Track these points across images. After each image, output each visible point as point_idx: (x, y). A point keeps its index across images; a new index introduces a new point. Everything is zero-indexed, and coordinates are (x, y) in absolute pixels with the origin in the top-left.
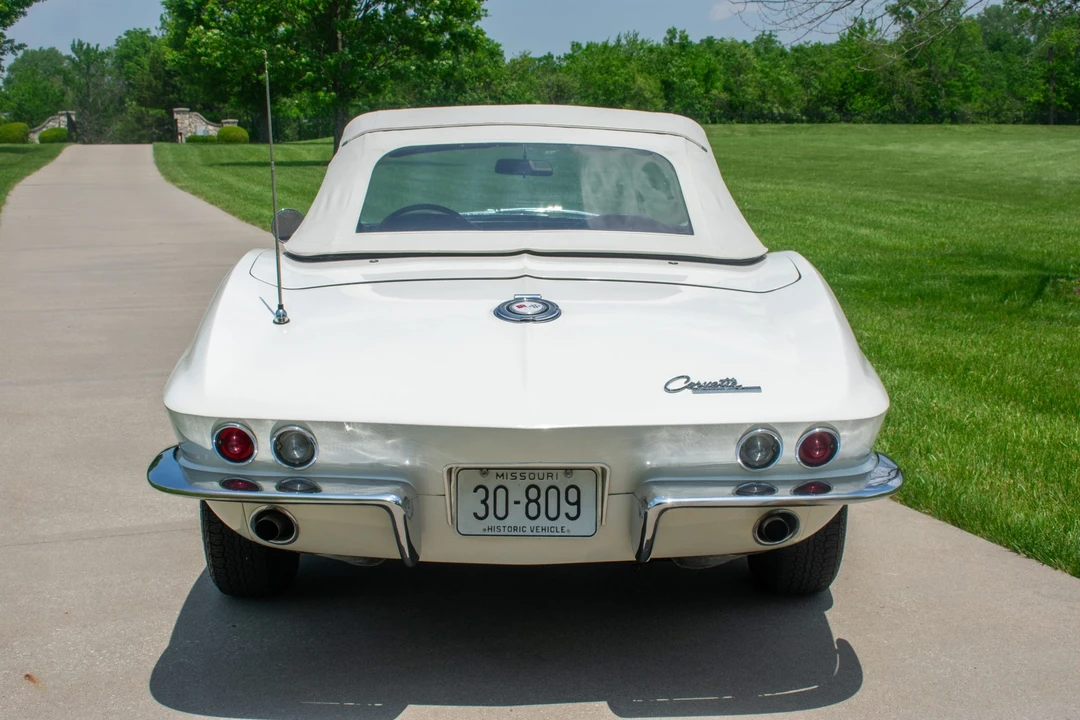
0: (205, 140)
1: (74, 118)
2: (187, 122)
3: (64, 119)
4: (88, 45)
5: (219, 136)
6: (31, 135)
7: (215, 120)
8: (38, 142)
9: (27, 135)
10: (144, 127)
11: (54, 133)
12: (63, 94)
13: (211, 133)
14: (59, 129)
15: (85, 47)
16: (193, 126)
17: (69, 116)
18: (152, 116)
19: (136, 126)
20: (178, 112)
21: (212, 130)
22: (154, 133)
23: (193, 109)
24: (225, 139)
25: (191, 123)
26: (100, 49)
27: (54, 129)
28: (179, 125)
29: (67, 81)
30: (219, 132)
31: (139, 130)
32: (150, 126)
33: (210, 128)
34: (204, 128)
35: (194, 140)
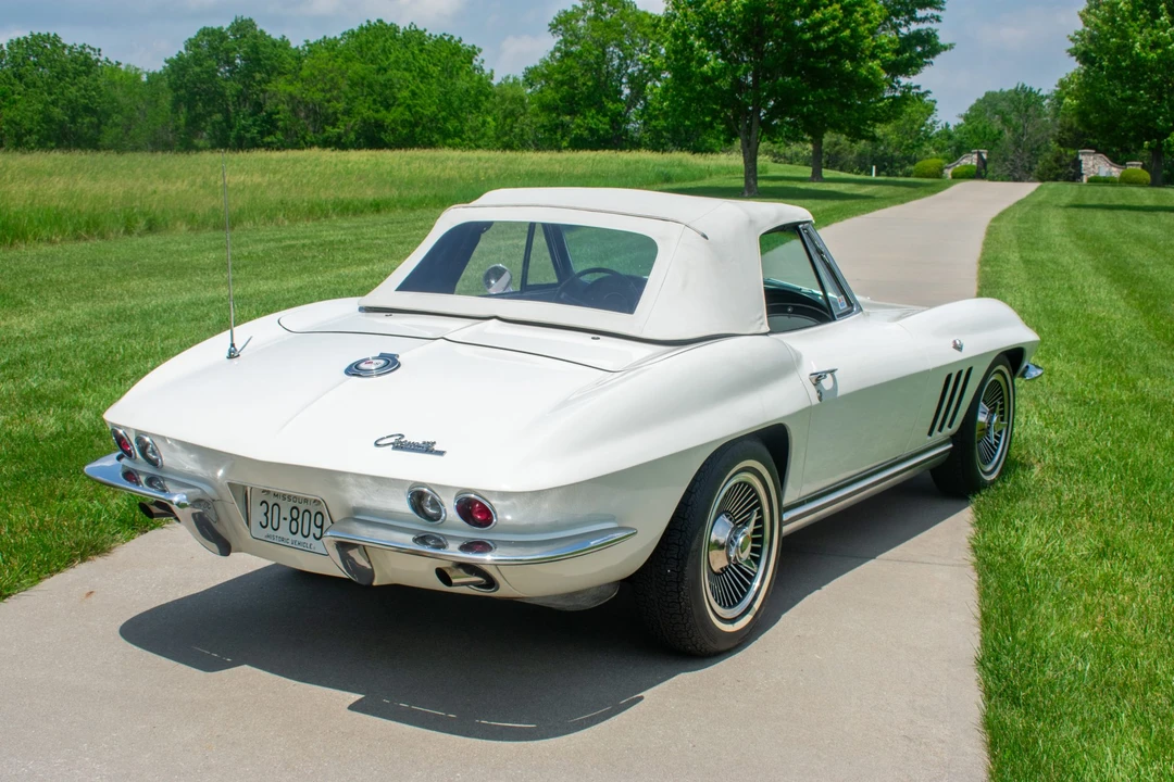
0: (1107, 181)
1: (985, 156)
2: (1091, 163)
3: (975, 156)
4: (1031, 88)
5: (1121, 177)
6: (946, 171)
7: (1115, 160)
8: (950, 176)
9: (942, 170)
10: (1061, 166)
11: (965, 169)
12: (1000, 133)
13: (1114, 174)
14: (971, 166)
15: (1028, 90)
16: (1096, 167)
17: (979, 154)
18: (1071, 156)
19: (1054, 165)
20: (1083, 154)
21: (1116, 172)
22: (1070, 172)
23: (1098, 152)
24: (1126, 181)
25: (1095, 165)
27: (966, 166)
28: (1083, 166)
29: (1005, 121)
30: (1122, 174)
31: (1057, 169)
32: (1068, 165)
33: (1114, 169)
34: (1107, 169)
35: (1095, 181)
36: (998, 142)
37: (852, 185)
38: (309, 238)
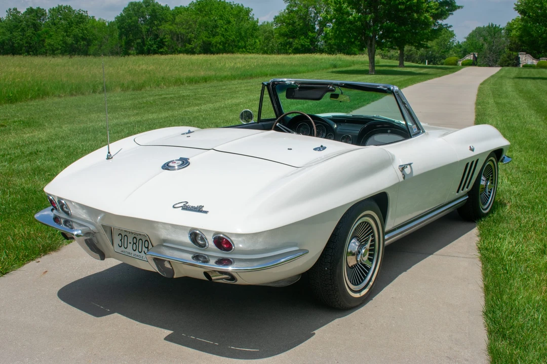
0: (531, 66)
1: (476, 56)
2: (524, 58)
3: (472, 56)
4: (496, 25)
5: (537, 65)
6: (459, 62)
7: (535, 57)
8: (461, 65)
9: (457, 62)
10: (511, 60)
11: (468, 61)
12: (483, 45)
14: (470, 60)
15: (494, 26)
17: (474, 55)
18: (515, 55)
19: (507, 59)
20: (520, 54)
21: (535, 62)
22: (514, 62)
23: (527, 53)
24: (540, 66)
25: (526, 59)
26: (500, 27)
27: (468, 60)
28: (520, 60)
29: (485, 40)
30: (538, 63)
31: (508, 61)
32: (513, 59)
33: (534, 61)
34: (531, 61)
35: (526, 66)
36: (482, 49)
37: (417, 69)
38: (174, 94)
